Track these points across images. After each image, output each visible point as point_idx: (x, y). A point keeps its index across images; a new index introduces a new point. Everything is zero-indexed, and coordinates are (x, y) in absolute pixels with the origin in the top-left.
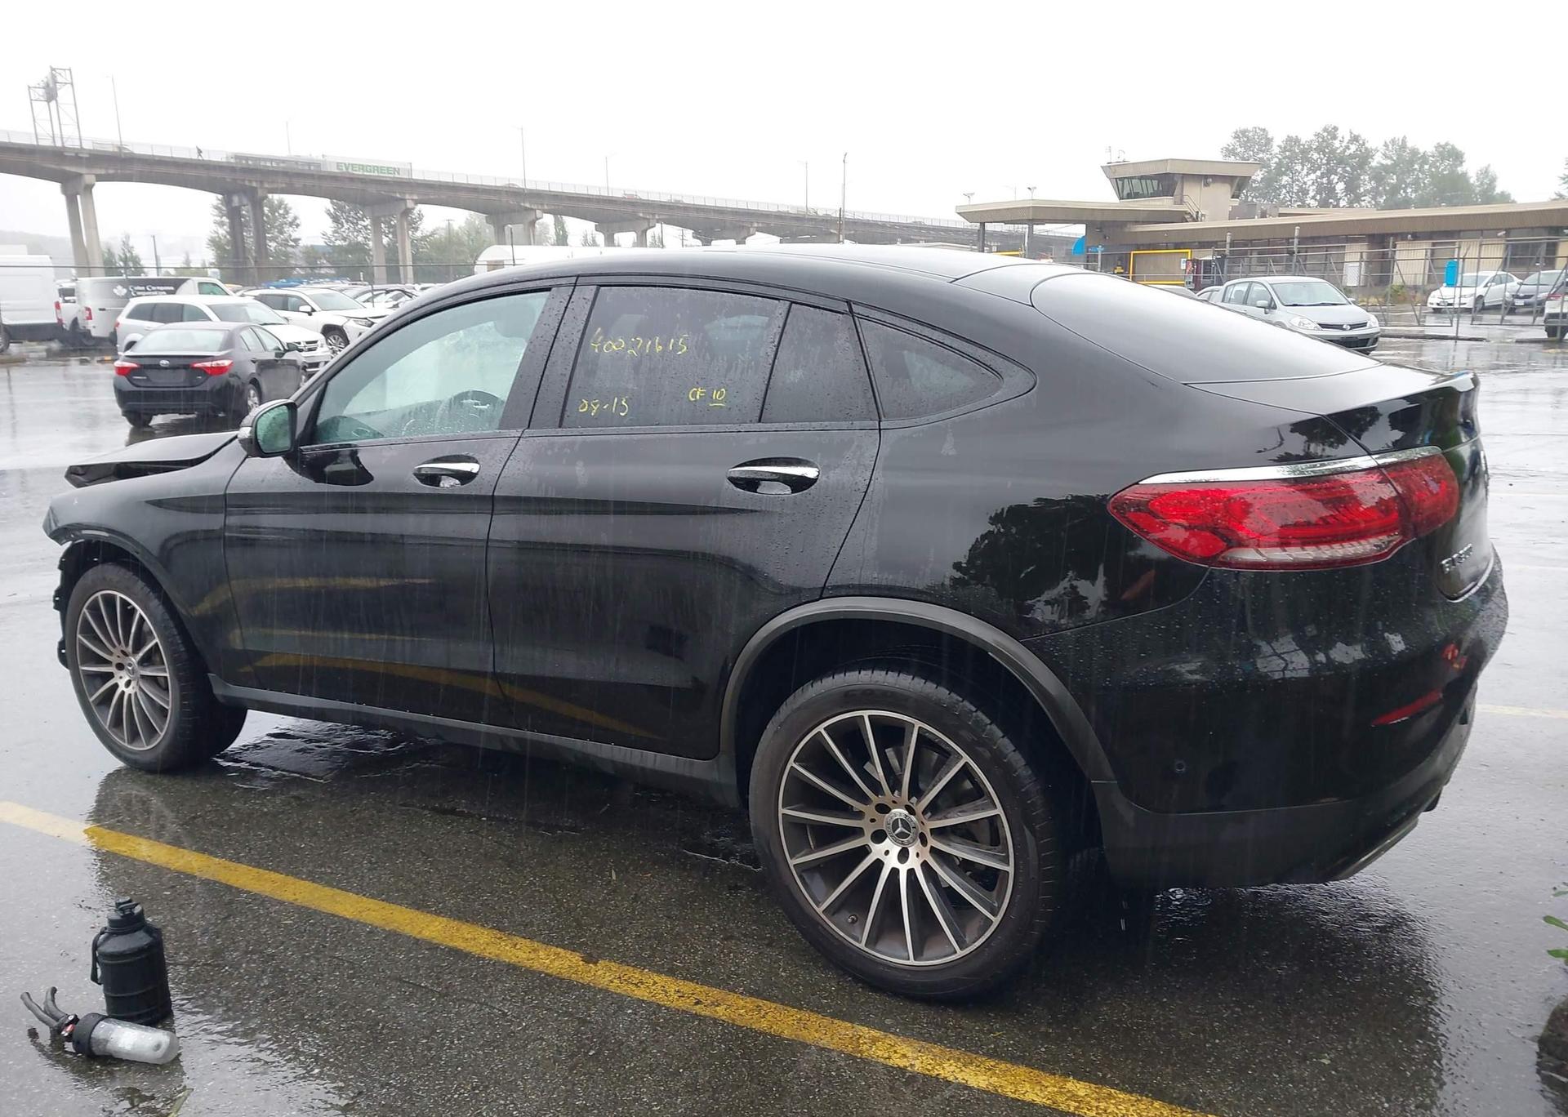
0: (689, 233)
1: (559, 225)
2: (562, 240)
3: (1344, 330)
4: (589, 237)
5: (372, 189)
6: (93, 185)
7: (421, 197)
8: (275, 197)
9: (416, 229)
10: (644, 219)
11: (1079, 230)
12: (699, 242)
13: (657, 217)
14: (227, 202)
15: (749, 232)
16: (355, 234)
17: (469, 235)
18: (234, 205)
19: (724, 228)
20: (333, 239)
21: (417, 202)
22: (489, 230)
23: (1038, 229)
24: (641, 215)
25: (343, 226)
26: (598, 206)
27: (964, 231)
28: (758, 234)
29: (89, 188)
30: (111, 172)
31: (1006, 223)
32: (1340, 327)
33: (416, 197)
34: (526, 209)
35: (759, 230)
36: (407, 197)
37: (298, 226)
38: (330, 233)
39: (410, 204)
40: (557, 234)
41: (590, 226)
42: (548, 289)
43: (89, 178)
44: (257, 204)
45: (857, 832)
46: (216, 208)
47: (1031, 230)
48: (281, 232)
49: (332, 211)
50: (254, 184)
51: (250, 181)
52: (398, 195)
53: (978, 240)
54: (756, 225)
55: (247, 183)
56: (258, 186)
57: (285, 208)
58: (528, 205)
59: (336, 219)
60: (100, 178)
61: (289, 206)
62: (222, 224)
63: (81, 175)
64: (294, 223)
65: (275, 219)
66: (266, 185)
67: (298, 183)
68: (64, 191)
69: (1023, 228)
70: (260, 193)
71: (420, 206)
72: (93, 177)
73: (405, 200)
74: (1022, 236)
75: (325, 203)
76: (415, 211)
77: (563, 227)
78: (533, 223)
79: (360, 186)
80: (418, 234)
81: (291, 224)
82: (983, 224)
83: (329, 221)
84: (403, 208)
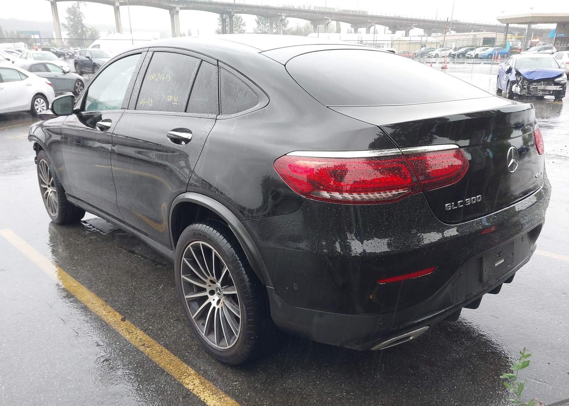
0: (387, 28)
1: (338, 26)
2: (339, 31)
4: (350, 30)
5: (271, 12)
6: (179, 11)
7: (288, 15)
8: (238, 15)
9: (286, 27)
10: (370, 22)
11: (554, 26)
12: (391, 32)
13: (375, 22)
14: (222, 17)
15: (411, 27)
16: (265, 28)
17: (305, 29)
18: (224, 18)
19: (401, 26)
20: (257, 30)
21: (286, 16)
22: (312, 27)
23: (533, 26)
24: (369, 21)
25: (260, 25)
26: (352, 18)
27: (500, 27)
28: (415, 28)
29: (177, 12)
30: (185, 6)
31: (519, 23)
33: (286, 15)
34: (326, 19)
35: (415, 26)
36: (283, 14)
37: (245, 25)
38: (256, 28)
39: (283, 17)
40: (337, 29)
41: (349, 25)
42: (141, 53)
43: (178, 9)
44: (231, 17)
45: (204, 290)
46: (219, 19)
47: (529, 27)
48: (239, 28)
49: (257, 20)
50: (231, 10)
51: (229, 9)
52: (279, 14)
53: (505, 31)
54: (414, 25)
55: (228, 10)
56: (232, 11)
57: (241, 19)
58: (326, 17)
59: (258, 23)
60: (181, 9)
61: (243, 18)
62: (220, 25)
63: (176, 7)
64: (244, 25)
65: (238, 23)
66: (235, 11)
67: (245, 10)
68: (170, 13)
69: (526, 26)
70: (232, 13)
71: (288, 18)
72: (179, 8)
73: (282, 16)
74: (525, 29)
75: (255, 17)
76: (286, 20)
77: (339, 26)
78: (328, 24)
79: (266, 10)
80: (286, 29)
81: (243, 25)
82: (508, 24)
83: (256, 23)
84: (281, 19)
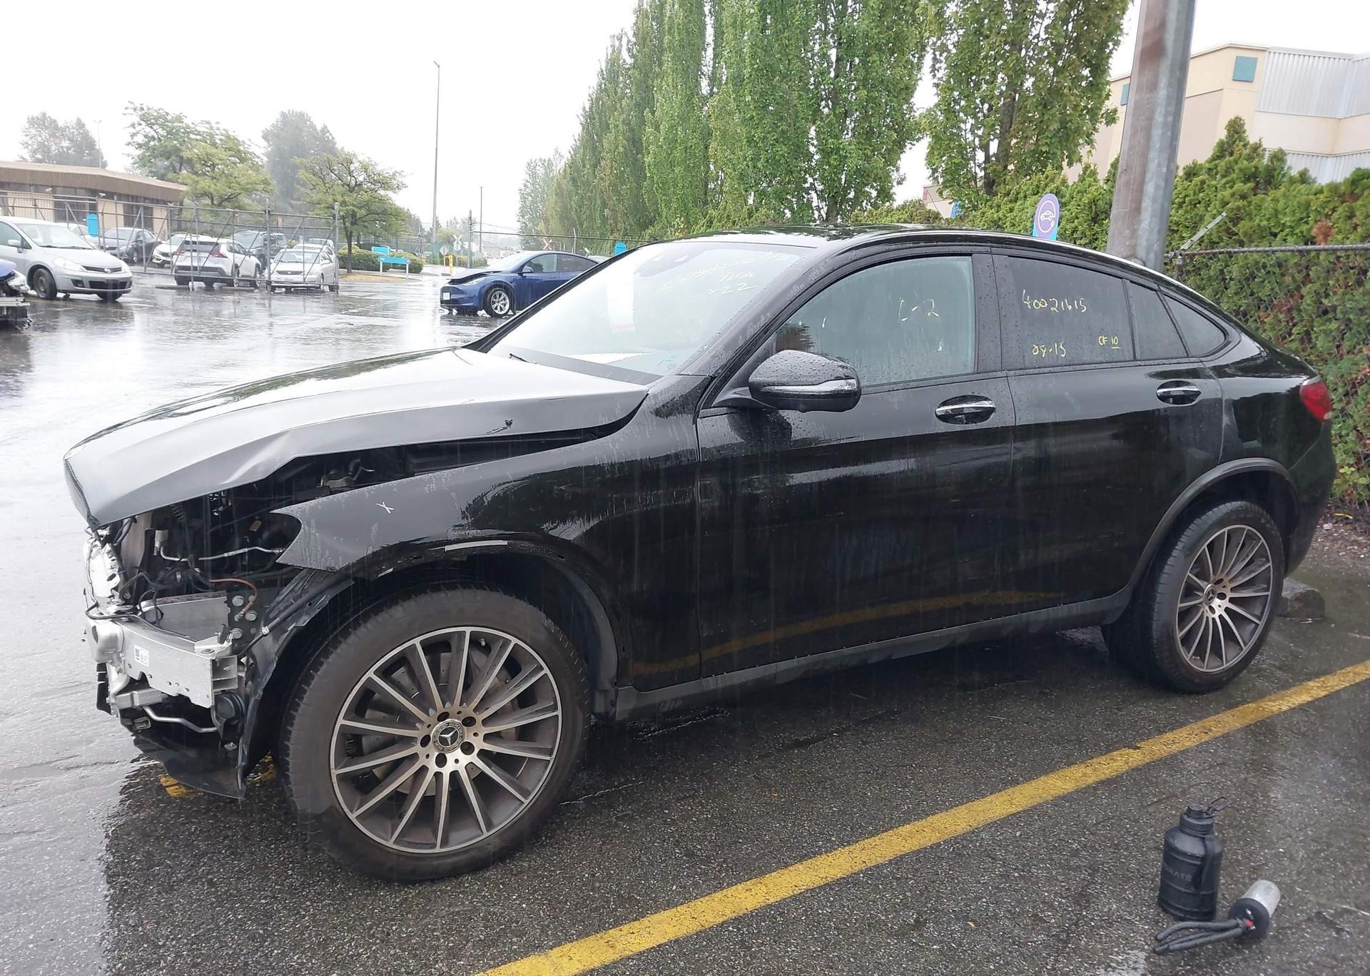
3: (106, 272)
32: (101, 270)
